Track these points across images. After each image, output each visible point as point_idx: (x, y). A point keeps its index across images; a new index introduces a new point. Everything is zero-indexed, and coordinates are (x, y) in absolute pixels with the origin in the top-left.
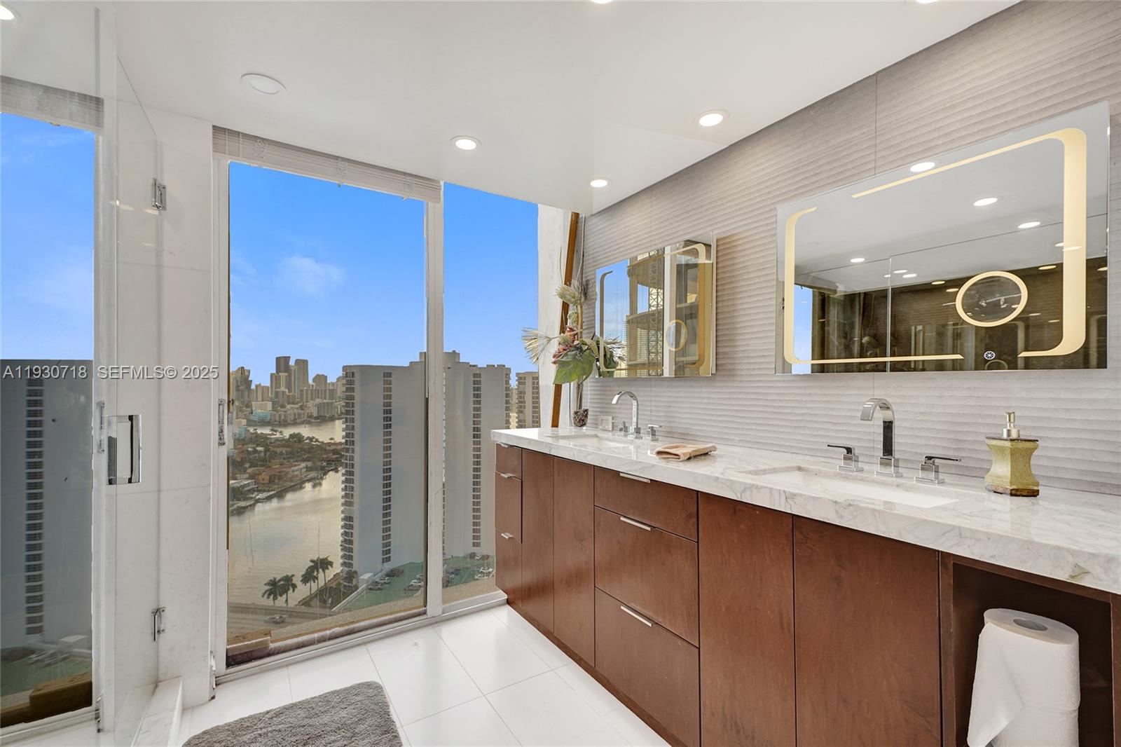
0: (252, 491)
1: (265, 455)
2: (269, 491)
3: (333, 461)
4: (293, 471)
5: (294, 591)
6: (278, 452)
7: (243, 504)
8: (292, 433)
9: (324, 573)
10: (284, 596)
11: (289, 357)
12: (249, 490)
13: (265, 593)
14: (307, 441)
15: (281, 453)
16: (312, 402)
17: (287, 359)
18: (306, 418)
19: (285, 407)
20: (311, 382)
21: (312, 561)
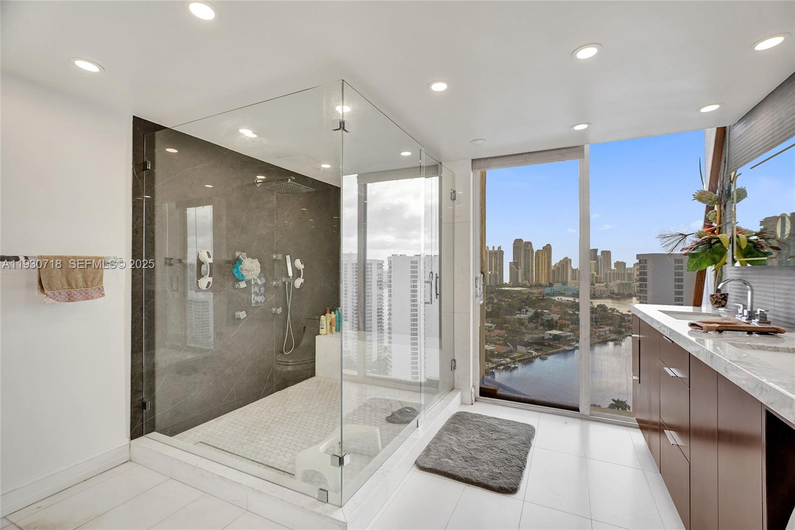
0: (573, 341)
4: (600, 331)
7: (567, 348)
8: (599, 304)
11: (597, 249)
12: (570, 340)
14: (610, 311)
16: (614, 282)
18: (609, 294)
19: (594, 285)
20: (613, 267)
21: (614, 400)
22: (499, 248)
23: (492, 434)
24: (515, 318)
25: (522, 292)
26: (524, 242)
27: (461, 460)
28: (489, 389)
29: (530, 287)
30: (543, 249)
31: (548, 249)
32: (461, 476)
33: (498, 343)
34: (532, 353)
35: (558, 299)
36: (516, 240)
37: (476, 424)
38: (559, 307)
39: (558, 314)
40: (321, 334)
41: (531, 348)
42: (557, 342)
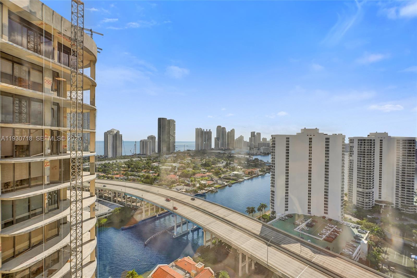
1: (247, 165)
2: (248, 177)
3: (268, 169)
4: (255, 171)
5: (255, 213)
9: (265, 209)
10: (252, 214)
11: (255, 132)
12: (243, 176)
13: (247, 211)
14: (260, 161)
15: (252, 165)
16: (261, 147)
17: (254, 132)
18: (260, 153)
19: (254, 149)
20: (261, 140)
21: (261, 204)
22: (210, 130)
24: (217, 167)
25: (221, 153)
26: (222, 127)
29: (224, 150)
30: (231, 131)
31: (233, 131)
33: (208, 179)
34: (225, 184)
35: (237, 156)
36: (218, 126)
38: (238, 160)
39: (237, 164)
41: (224, 181)
42: (236, 177)
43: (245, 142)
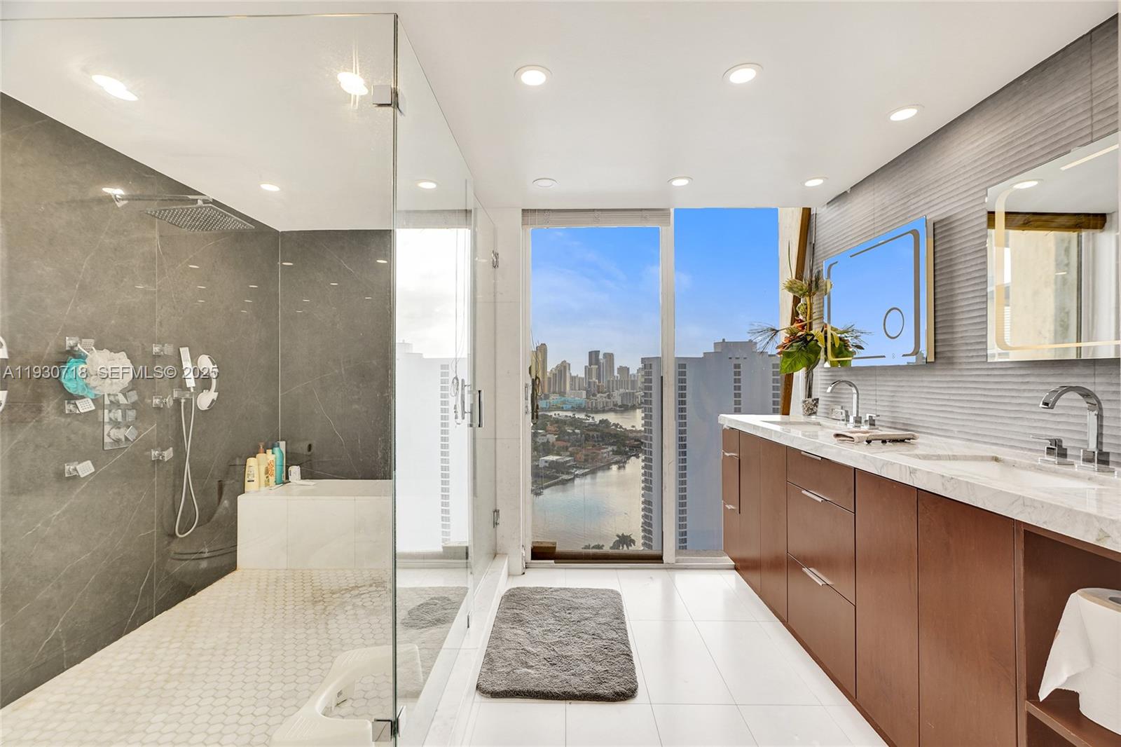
0: (572, 467)
1: (581, 436)
2: (584, 469)
3: (635, 447)
4: (602, 453)
6: (591, 435)
7: (566, 477)
9: (629, 546)
11: (599, 351)
12: (569, 466)
14: (613, 427)
15: (593, 437)
16: (616, 391)
18: (612, 406)
19: (596, 395)
20: (616, 374)
21: (617, 535)
23: (570, 613)
27: (544, 665)
28: (545, 547)
30: (537, 349)
31: (543, 349)
32: (556, 690)
37: (542, 604)
38: (556, 425)
39: (555, 435)
40: (247, 492)
42: (554, 470)
43: (575, 377)
